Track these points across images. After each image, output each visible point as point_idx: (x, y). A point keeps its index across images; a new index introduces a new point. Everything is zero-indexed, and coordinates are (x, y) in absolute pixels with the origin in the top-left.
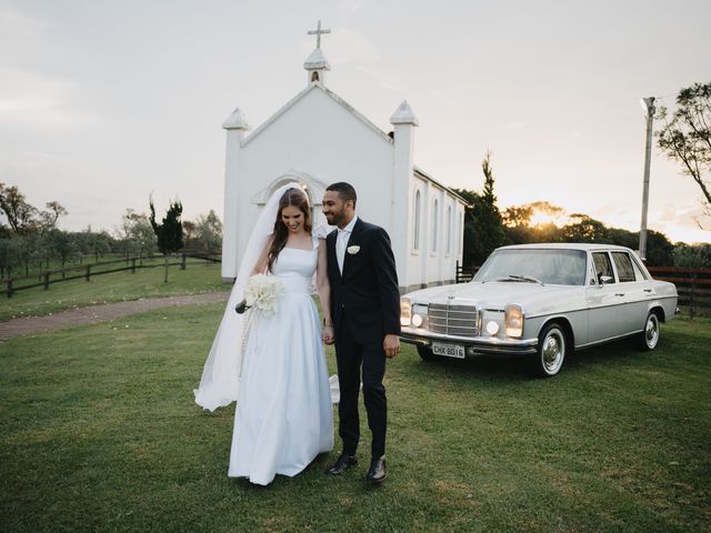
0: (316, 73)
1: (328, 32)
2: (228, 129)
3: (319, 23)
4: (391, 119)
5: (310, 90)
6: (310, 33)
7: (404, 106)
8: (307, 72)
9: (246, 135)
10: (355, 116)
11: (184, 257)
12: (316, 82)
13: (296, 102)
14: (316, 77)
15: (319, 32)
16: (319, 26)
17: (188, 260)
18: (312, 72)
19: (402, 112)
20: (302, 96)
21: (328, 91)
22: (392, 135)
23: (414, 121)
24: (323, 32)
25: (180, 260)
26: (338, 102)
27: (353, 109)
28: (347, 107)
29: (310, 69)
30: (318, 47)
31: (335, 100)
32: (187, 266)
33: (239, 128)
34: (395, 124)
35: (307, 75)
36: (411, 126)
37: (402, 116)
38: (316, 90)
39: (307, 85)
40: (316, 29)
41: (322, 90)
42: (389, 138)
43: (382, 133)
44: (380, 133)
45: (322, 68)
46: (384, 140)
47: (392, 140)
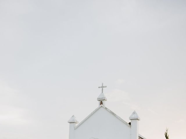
0: (101, 102)
1: (106, 87)
2: (70, 123)
3: (103, 84)
4: (129, 118)
5: (100, 108)
6: (99, 87)
8: (98, 101)
9: (77, 125)
10: (116, 117)
12: (102, 105)
13: (95, 112)
14: (101, 103)
15: (103, 87)
16: (102, 85)
19: (134, 115)
20: (97, 110)
21: (106, 108)
22: (130, 123)
23: (138, 118)
24: (104, 87)
26: (110, 112)
27: (115, 115)
28: (113, 114)
29: (99, 100)
30: (102, 92)
31: (109, 111)
33: (74, 122)
34: (131, 119)
35: (99, 102)
36: (137, 120)
37: (134, 117)
38: (102, 107)
39: (98, 106)
40: (102, 86)
41: (104, 108)
42: (129, 125)
43: (126, 123)
44: (125, 123)
45: (104, 100)
46: (127, 125)
47: (130, 126)
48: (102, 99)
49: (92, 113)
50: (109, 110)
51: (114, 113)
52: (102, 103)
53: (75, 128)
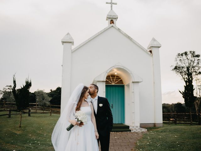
6: (107, 3)
7: (154, 40)
10: (132, 41)
11: (10, 111)
12: (112, 24)
14: (112, 22)
15: (111, 3)
17: (12, 113)
18: (110, 20)
19: (155, 42)
21: (119, 29)
22: (151, 51)
25: (8, 113)
27: (132, 39)
29: (110, 18)
32: (11, 116)
37: (155, 44)
38: (112, 28)
41: (116, 29)
42: (150, 53)
43: (147, 50)
45: (115, 19)
46: (148, 54)
47: (152, 54)
48: (114, 17)
49: (98, 33)
50: (123, 32)
51: (130, 37)
52: (113, 23)
53: (73, 51)
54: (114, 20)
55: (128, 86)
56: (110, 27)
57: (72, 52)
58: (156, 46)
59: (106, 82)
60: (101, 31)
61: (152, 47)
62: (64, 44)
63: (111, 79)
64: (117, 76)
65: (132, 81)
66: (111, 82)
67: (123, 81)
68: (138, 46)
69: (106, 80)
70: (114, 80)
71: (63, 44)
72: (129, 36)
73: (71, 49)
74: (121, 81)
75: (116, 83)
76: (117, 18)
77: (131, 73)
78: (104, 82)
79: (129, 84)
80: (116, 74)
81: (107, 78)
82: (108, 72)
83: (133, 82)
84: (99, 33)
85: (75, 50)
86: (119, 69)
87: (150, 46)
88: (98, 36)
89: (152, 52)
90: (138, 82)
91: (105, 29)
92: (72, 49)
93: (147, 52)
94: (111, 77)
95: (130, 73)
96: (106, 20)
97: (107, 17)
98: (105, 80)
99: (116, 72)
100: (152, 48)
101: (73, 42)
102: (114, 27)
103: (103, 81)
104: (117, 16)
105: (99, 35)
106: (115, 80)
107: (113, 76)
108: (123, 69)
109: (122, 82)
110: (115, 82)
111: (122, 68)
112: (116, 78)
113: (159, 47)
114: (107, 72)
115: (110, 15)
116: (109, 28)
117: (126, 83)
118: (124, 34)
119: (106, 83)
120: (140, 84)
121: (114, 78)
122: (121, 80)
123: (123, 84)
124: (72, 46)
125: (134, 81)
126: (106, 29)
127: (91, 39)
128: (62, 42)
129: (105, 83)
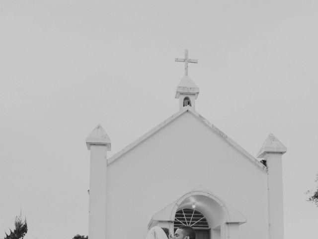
0: (187, 98)
1: (195, 62)
2: (90, 144)
3: (186, 51)
6: (177, 60)
7: (272, 138)
12: (188, 107)
14: (187, 102)
15: (187, 61)
16: (186, 55)
18: (184, 97)
19: (273, 142)
21: (200, 116)
22: (264, 162)
24: (190, 61)
26: (212, 129)
27: (226, 136)
28: (221, 135)
29: (182, 94)
30: (186, 74)
31: (208, 127)
33: (104, 145)
38: (188, 114)
40: (184, 58)
41: (194, 116)
42: (262, 165)
43: (256, 160)
44: (254, 160)
46: (259, 167)
47: (266, 167)
48: (191, 91)
49: (159, 125)
50: (209, 122)
51: (223, 134)
52: (189, 103)
53: (109, 162)
54: (191, 98)
55: (218, 230)
56: (184, 113)
57: (108, 165)
58: (275, 150)
59: (175, 223)
60: (165, 122)
61: (268, 153)
62: (92, 147)
63: (185, 218)
64: (196, 212)
65: (225, 221)
66: (185, 223)
67: (208, 221)
68: (238, 151)
69: (175, 220)
70: (189, 220)
71: (89, 149)
72: (220, 132)
73: (106, 157)
74: (204, 222)
75: (193, 225)
76: (198, 93)
77: (224, 206)
78: (172, 222)
79: (220, 226)
80: (194, 207)
81: (176, 216)
82: (179, 203)
83: (227, 223)
84: (161, 127)
85: (114, 159)
86: (200, 198)
87: (262, 152)
88: (159, 131)
89: (268, 163)
90: (237, 223)
91: (172, 116)
92: (108, 158)
93: (257, 163)
94: (184, 214)
95: (221, 205)
96: (176, 98)
97: (177, 92)
98: (173, 218)
99: (194, 204)
100: (267, 155)
101: (110, 144)
102: (190, 113)
103: (169, 221)
104: (198, 89)
105: (161, 129)
106: (193, 220)
107: (188, 211)
108: (208, 197)
109: (207, 224)
110: (192, 223)
111: (207, 195)
112: (194, 216)
113: (282, 153)
114: (176, 204)
115: (184, 88)
116: (181, 115)
117: (213, 225)
118: (211, 126)
119: (175, 226)
120: (241, 226)
121: (191, 216)
122: (205, 220)
123: (208, 227)
124: (108, 152)
125: (229, 222)
126: (173, 118)
127: (146, 137)
128: (87, 143)
129: (173, 224)
